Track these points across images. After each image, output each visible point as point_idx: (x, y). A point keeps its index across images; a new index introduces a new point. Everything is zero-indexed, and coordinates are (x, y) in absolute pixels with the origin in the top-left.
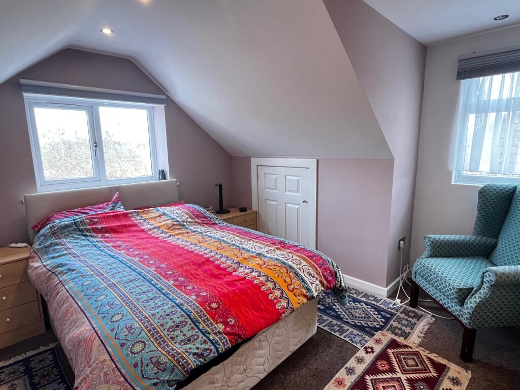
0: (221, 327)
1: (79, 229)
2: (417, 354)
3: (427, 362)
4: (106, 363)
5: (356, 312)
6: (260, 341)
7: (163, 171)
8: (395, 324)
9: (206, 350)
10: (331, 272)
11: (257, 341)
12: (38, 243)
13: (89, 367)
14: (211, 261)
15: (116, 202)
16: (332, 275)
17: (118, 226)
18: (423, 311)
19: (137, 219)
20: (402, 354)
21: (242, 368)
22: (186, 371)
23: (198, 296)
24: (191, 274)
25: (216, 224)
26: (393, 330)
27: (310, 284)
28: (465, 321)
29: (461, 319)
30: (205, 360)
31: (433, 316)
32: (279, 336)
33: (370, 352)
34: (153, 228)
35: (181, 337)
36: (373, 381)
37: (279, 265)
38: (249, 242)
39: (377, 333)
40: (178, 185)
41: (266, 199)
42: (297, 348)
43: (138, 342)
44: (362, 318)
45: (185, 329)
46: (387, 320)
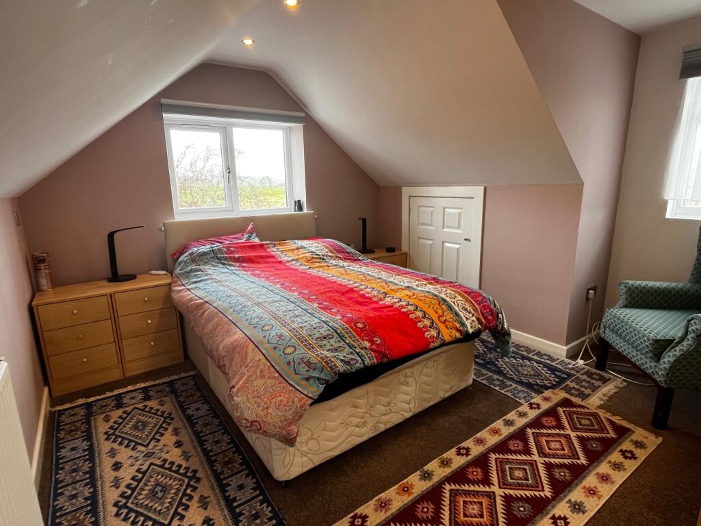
0: (367, 344)
1: (217, 257)
2: (595, 415)
3: (606, 423)
4: (261, 362)
5: (524, 370)
6: (406, 376)
7: (299, 201)
8: (573, 385)
9: (352, 359)
10: (491, 310)
11: (403, 375)
12: (179, 268)
13: (246, 367)
14: (355, 291)
15: (251, 233)
16: (492, 315)
17: (255, 256)
18: (611, 374)
19: (274, 251)
20: (574, 413)
21: (386, 400)
22: (334, 373)
23: (343, 317)
24: (335, 300)
25: (360, 260)
26: (568, 390)
27: (465, 320)
28: (660, 379)
29: (656, 377)
30: (351, 368)
31: (624, 381)
32: (427, 376)
33: (535, 408)
34: (291, 260)
35: (328, 347)
36: (535, 435)
37: (431, 297)
38: (398, 277)
39: (546, 392)
40: (316, 218)
41: (419, 238)
42: (447, 395)
43: (289, 346)
44: (531, 375)
45: (332, 341)
46: (562, 380)
